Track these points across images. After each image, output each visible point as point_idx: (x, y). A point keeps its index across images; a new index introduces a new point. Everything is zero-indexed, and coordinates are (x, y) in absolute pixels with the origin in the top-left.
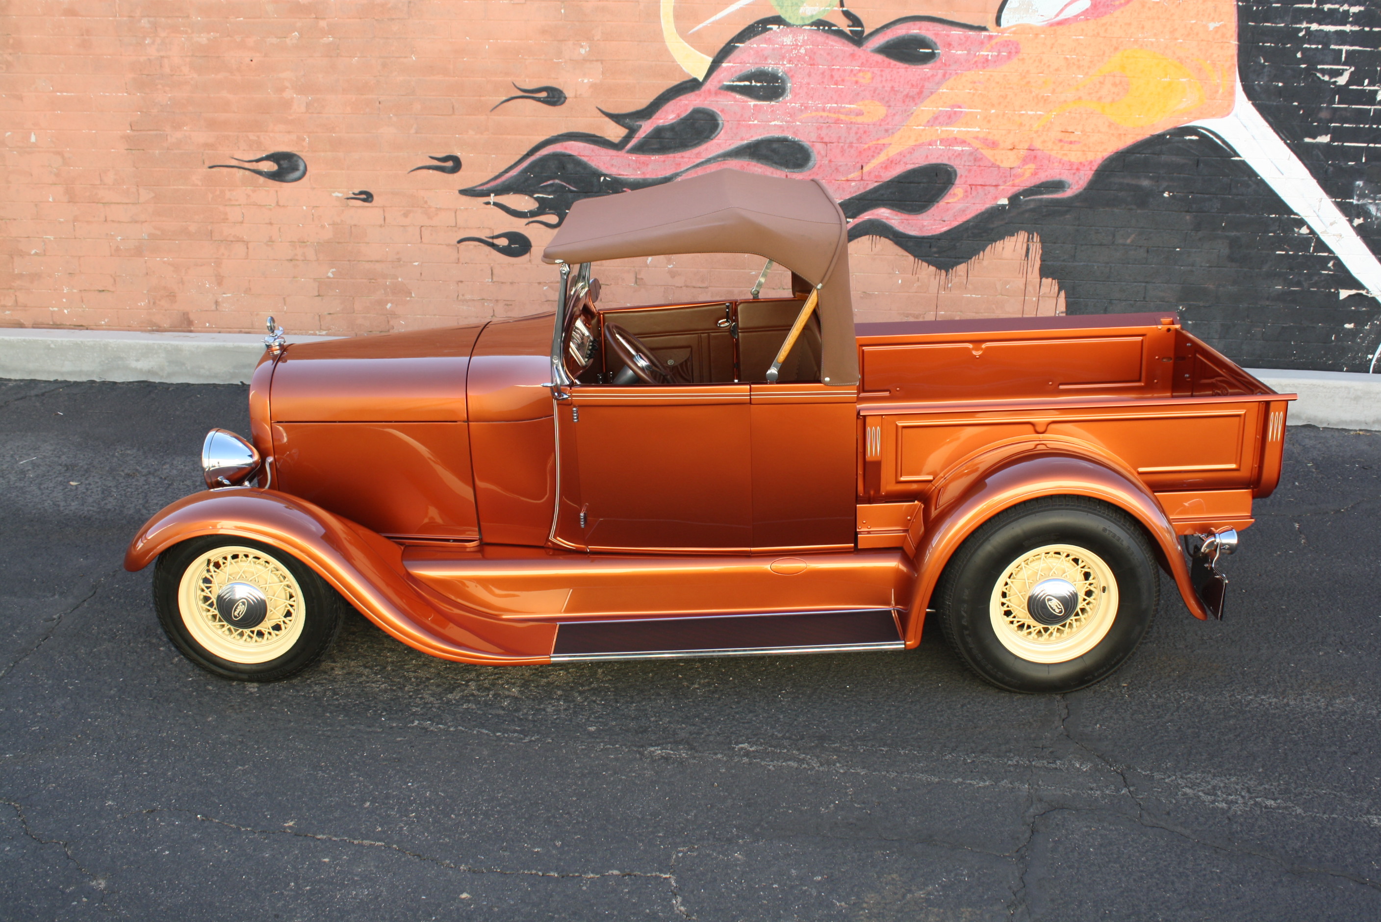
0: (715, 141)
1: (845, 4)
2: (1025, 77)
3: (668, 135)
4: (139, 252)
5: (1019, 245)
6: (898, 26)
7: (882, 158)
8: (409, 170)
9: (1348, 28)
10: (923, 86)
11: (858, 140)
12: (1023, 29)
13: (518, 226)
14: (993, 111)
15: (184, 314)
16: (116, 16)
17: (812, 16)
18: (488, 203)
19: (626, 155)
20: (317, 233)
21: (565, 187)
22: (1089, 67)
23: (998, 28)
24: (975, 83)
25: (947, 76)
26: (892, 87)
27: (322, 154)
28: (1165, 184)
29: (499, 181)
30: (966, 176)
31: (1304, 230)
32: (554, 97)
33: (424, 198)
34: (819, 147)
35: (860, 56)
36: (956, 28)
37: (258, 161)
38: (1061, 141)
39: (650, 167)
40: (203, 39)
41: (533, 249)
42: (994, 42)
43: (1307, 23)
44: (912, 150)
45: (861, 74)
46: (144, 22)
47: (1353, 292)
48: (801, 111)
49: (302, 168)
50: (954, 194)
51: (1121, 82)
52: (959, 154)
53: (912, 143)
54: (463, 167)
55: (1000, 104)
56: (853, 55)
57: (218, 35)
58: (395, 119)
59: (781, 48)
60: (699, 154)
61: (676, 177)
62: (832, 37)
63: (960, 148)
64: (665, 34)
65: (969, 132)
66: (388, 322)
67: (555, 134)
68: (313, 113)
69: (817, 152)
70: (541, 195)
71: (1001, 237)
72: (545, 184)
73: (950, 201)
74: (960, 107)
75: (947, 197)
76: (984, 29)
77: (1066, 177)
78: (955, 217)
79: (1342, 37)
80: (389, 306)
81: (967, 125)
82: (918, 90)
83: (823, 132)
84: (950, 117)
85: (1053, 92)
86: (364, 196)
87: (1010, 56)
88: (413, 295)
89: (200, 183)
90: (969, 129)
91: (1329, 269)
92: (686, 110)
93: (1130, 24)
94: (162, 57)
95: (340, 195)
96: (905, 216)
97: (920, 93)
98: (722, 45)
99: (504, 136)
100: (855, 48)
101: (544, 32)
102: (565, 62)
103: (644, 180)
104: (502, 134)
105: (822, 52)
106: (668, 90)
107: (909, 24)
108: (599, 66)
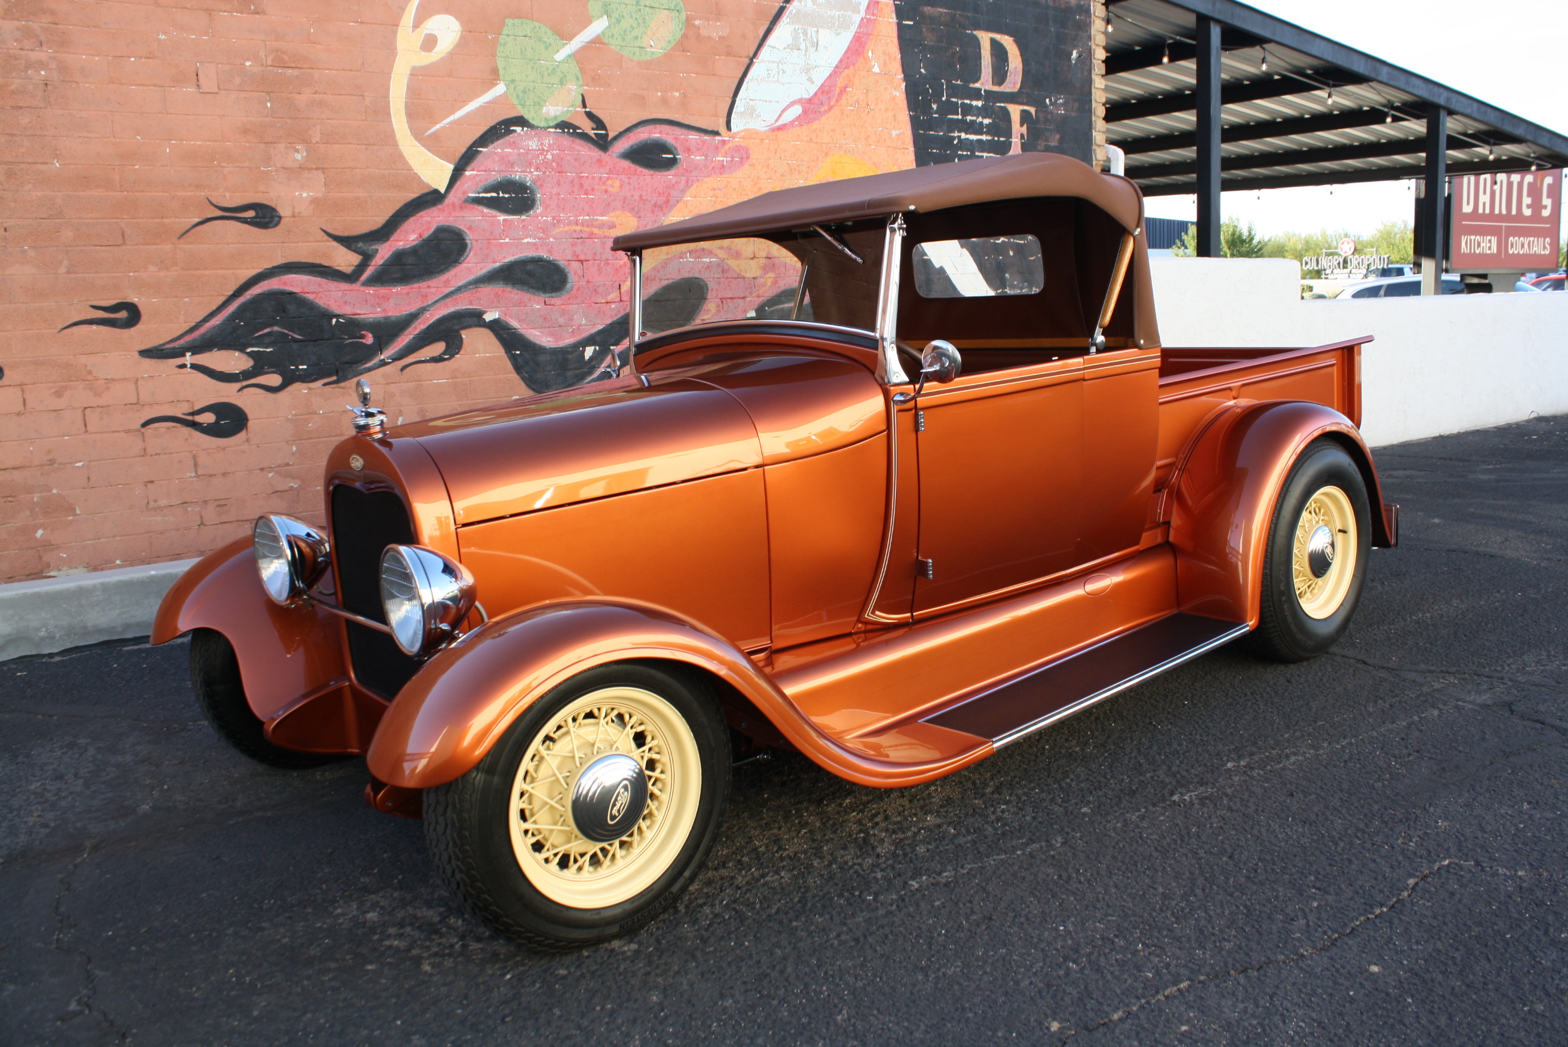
0: (464, 265)
1: (587, 104)
2: (757, 183)
3: (410, 260)
6: (640, 129)
8: (60, 327)
9: (984, 137)
10: (669, 194)
12: (750, 134)
13: (228, 393)
17: (556, 117)
18: (182, 366)
19: (362, 288)
21: (288, 335)
22: (808, 173)
23: (729, 133)
24: (714, 190)
25: (690, 182)
26: (641, 196)
29: (197, 334)
30: (716, 290)
32: (264, 217)
33: (86, 366)
34: (575, 265)
35: (607, 162)
36: (693, 133)
39: (392, 302)
41: (251, 424)
42: (727, 147)
43: (958, 132)
44: (665, 264)
45: (610, 182)
48: (554, 225)
50: (708, 310)
52: (708, 267)
54: (144, 318)
58: (31, 253)
59: (527, 153)
60: (447, 282)
61: (423, 313)
62: (578, 141)
63: (707, 260)
64: (398, 136)
66: (40, 557)
67: (270, 266)
69: (573, 271)
70: (256, 349)
72: (260, 333)
75: (702, 313)
76: (717, 133)
79: (982, 145)
80: (40, 533)
82: (665, 199)
83: (578, 249)
87: (741, 162)
88: (78, 512)
92: (429, 229)
93: (834, 130)
97: (667, 201)
98: (464, 150)
99: (200, 272)
100: (601, 153)
101: (245, 131)
102: (276, 171)
103: (386, 318)
104: (196, 269)
105: (569, 158)
106: (405, 205)
107: (651, 127)
108: (320, 176)
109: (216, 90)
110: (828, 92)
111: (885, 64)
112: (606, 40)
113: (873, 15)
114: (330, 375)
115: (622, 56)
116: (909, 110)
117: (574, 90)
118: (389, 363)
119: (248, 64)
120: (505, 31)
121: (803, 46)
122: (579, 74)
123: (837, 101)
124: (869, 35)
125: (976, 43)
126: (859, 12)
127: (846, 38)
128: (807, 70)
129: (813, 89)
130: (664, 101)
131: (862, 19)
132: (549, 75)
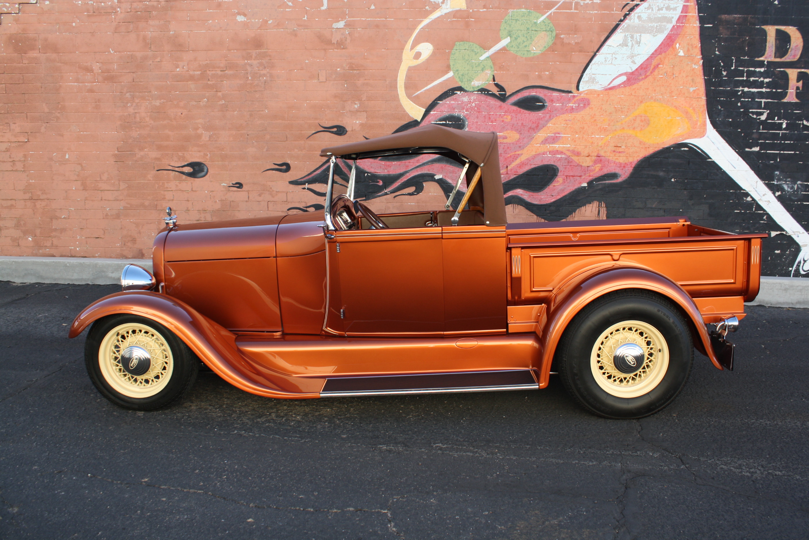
1: (496, 80)
2: (593, 117)
4: (118, 216)
5: (594, 209)
6: (524, 91)
7: (518, 161)
8: (263, 171)
9: (764, 90)
10: (539, 123)
11: (504, 152)
12: (591, 92)
13: (321, 200)
14: (577, 136)
15: (140, 250)
16: (114, 92)
17: (478, 87)
18: (304, 188)
19: (379, 162)
20: (212, 206)
22: (627, 112)
23: (578, 91)
24: (566, 121)
25: (552, 117)
27: (217, 163)
28: (672, 174)
29: (310, 176)
30: (564, 171)
31: (749, 199)
32: (340, 131)
33: (270, 186)
35: (504, 107)
36: (556, 92)
37: (183, 167)
38: (614, 151)
39: (392, 168)
40: (157, 103)
42: (576, 99)
43: (742, 87)
44: (534, 157)
45: (505, 117)
46: (128, 95)
47: (778, 233)
49: (205, 170)
50: (558, 181)
51: (645, 120)
52: (560, 159)
53: (534, 153)
54: (291, 169)
55: (580, 132)
56: (500, 107)
57: (165, 101)
58: (255, 144)
59: (462, 103)
60: (418, 161)
61: (406, 174)
62: (489, 97)
63: (560, 156)
64: (400, 97)
65: (564, 147)
68: (212, 141)
71: (584, 205)
73: (555, 185)
74: (559, 134)
75: (554, 183)
76: (570, 92)
77: (618, 171)
78: (558, 193)
79: (761, 95)
81: (563, 143)
82: (536, 125)
84: (554, 139)
85: (609, 125)
86: (238, 185)
87: (585, 106)
89: (152, 179)
90: (564, 146)
91: (764, 220)
93: (648, 89)
94: (136, 113)
95: (225, 185)
96: (531, 193)
97: (537, 126)
98: (431, 102)
99: (313, 152)
100: (501, 103)
101: (335, 96)
102: (347, 112)
103: (389, 175)
104: (312, 151)
105: (484, 105)
106: (401, 127)
107: (531, 90)
108: (365, 114)
109: (325, 81)
110: (646, 68)
111: (688, 50)
112: (508, 49)
113: (682, 23)
114: (362, 197)
115: (517, 56)
116: (705, 76)
117: (489, 73)
118: (389, 194)
119: (338, 69)
120: (455, 48)
121: (630, 44)
122: (492, 66)
123: (651, 73)
124: (678, 35)
125: (764, 33)
126: (671, 22)
127: (661, 38)
128: (632, 56)
129: (634, 67)
130: (540, 77)
131: (674, 26)
132: (476, 67)
